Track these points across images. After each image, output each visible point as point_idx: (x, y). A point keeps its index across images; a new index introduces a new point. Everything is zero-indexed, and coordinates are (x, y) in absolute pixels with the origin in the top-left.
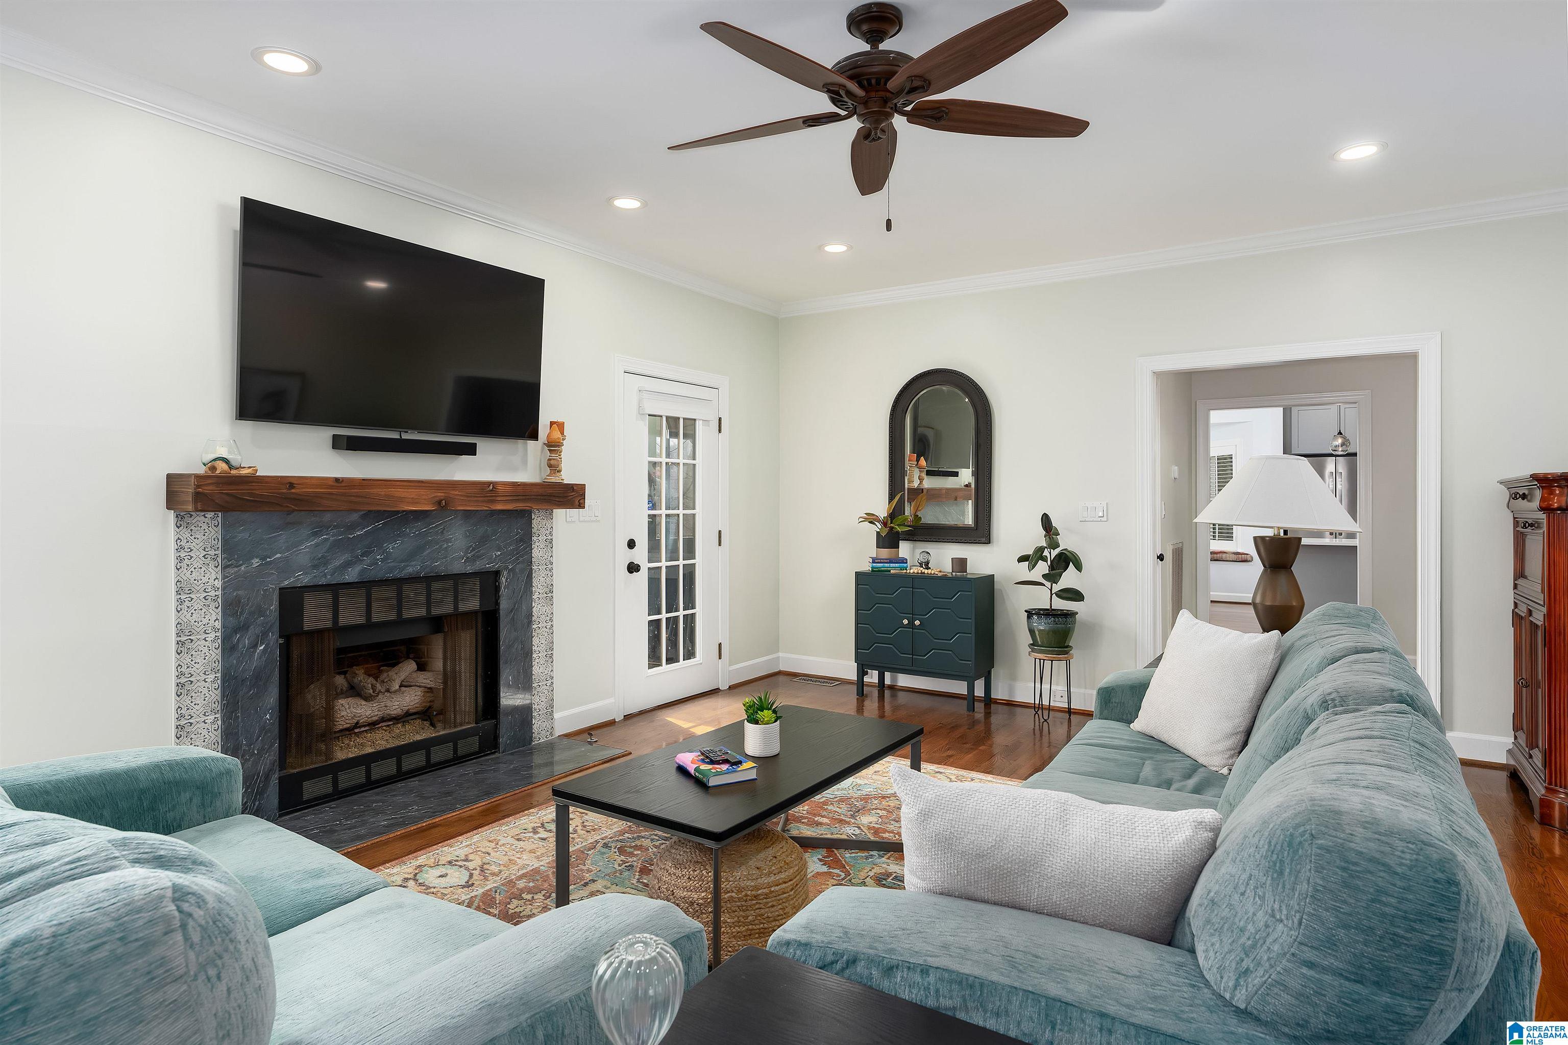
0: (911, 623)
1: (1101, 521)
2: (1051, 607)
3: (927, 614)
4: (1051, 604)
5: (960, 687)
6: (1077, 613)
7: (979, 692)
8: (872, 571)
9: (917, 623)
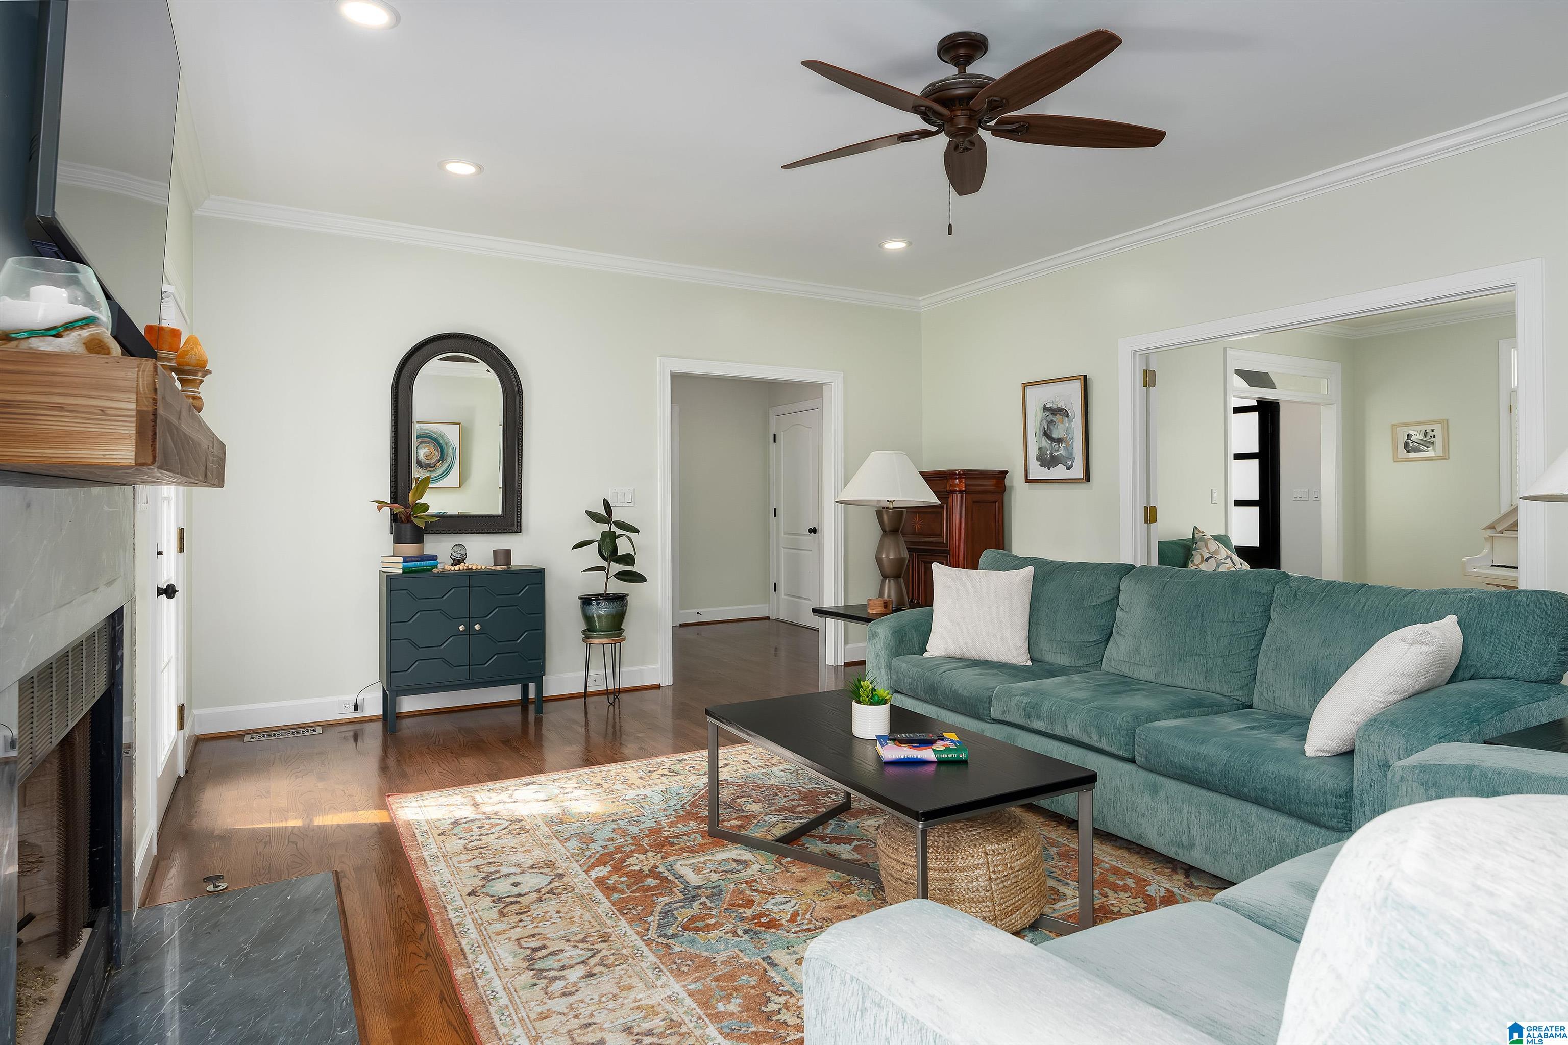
0: (469, 628)
1: (629, 506)
2: (606, 591)
3: (487, 616)
4: (606, 588)
5: (512, 693)
6: (627, 595)
7: (532, 694)
8: (403, 573)
9: (477, 627)
